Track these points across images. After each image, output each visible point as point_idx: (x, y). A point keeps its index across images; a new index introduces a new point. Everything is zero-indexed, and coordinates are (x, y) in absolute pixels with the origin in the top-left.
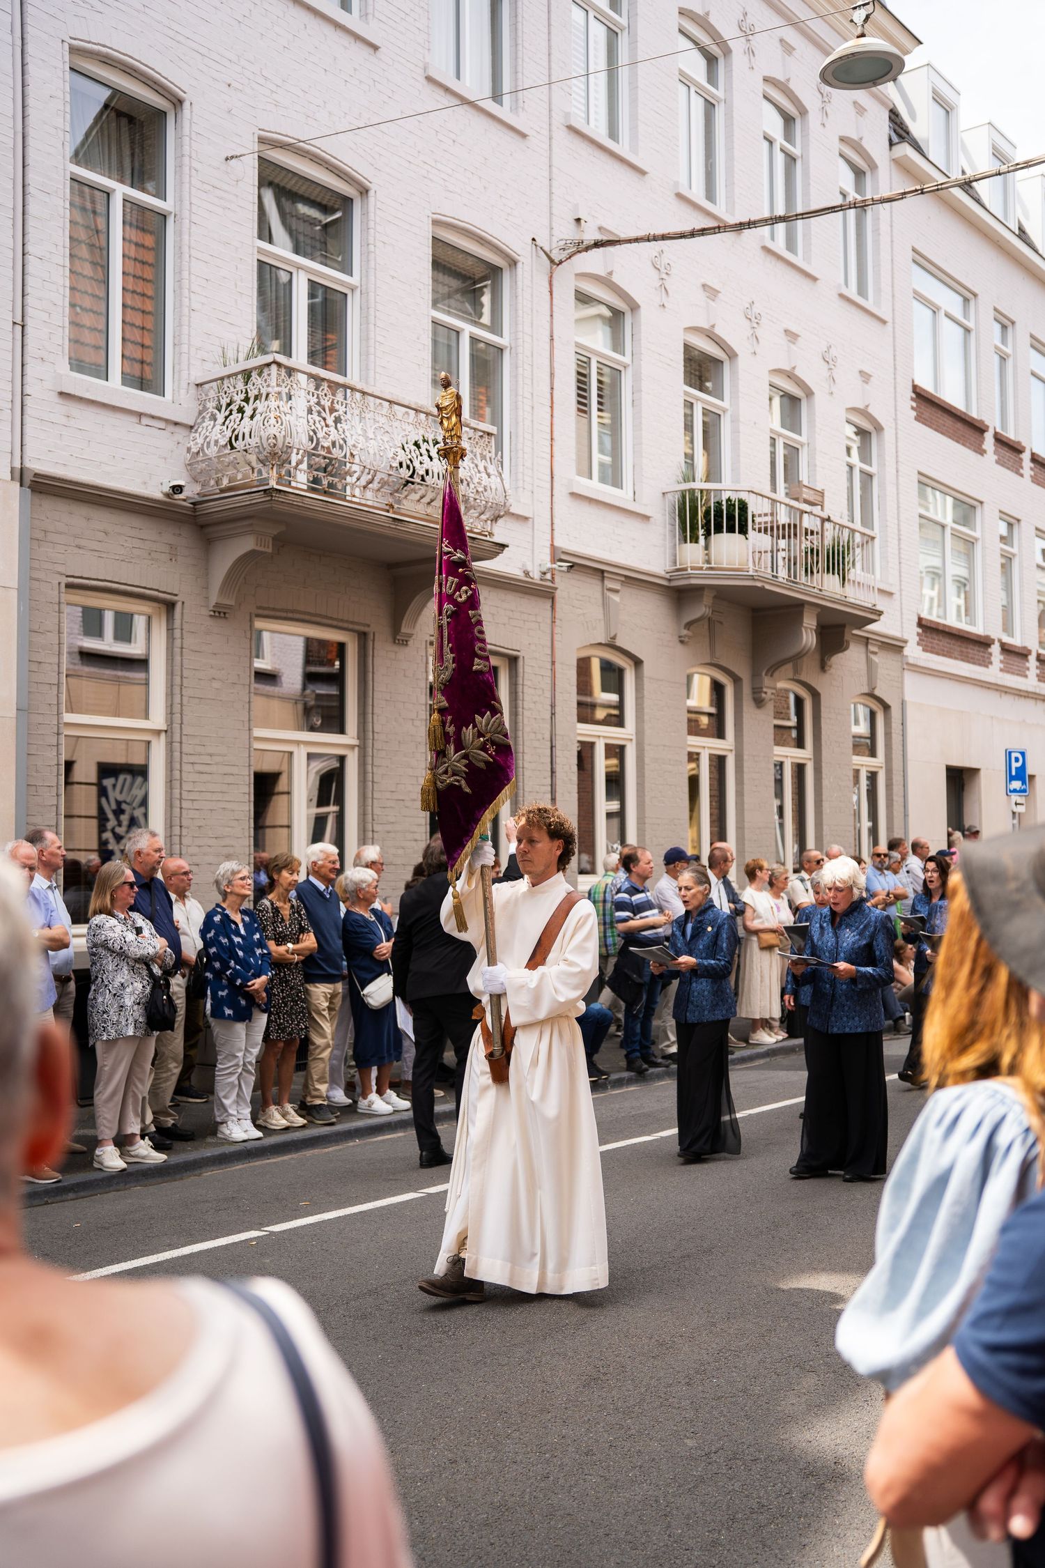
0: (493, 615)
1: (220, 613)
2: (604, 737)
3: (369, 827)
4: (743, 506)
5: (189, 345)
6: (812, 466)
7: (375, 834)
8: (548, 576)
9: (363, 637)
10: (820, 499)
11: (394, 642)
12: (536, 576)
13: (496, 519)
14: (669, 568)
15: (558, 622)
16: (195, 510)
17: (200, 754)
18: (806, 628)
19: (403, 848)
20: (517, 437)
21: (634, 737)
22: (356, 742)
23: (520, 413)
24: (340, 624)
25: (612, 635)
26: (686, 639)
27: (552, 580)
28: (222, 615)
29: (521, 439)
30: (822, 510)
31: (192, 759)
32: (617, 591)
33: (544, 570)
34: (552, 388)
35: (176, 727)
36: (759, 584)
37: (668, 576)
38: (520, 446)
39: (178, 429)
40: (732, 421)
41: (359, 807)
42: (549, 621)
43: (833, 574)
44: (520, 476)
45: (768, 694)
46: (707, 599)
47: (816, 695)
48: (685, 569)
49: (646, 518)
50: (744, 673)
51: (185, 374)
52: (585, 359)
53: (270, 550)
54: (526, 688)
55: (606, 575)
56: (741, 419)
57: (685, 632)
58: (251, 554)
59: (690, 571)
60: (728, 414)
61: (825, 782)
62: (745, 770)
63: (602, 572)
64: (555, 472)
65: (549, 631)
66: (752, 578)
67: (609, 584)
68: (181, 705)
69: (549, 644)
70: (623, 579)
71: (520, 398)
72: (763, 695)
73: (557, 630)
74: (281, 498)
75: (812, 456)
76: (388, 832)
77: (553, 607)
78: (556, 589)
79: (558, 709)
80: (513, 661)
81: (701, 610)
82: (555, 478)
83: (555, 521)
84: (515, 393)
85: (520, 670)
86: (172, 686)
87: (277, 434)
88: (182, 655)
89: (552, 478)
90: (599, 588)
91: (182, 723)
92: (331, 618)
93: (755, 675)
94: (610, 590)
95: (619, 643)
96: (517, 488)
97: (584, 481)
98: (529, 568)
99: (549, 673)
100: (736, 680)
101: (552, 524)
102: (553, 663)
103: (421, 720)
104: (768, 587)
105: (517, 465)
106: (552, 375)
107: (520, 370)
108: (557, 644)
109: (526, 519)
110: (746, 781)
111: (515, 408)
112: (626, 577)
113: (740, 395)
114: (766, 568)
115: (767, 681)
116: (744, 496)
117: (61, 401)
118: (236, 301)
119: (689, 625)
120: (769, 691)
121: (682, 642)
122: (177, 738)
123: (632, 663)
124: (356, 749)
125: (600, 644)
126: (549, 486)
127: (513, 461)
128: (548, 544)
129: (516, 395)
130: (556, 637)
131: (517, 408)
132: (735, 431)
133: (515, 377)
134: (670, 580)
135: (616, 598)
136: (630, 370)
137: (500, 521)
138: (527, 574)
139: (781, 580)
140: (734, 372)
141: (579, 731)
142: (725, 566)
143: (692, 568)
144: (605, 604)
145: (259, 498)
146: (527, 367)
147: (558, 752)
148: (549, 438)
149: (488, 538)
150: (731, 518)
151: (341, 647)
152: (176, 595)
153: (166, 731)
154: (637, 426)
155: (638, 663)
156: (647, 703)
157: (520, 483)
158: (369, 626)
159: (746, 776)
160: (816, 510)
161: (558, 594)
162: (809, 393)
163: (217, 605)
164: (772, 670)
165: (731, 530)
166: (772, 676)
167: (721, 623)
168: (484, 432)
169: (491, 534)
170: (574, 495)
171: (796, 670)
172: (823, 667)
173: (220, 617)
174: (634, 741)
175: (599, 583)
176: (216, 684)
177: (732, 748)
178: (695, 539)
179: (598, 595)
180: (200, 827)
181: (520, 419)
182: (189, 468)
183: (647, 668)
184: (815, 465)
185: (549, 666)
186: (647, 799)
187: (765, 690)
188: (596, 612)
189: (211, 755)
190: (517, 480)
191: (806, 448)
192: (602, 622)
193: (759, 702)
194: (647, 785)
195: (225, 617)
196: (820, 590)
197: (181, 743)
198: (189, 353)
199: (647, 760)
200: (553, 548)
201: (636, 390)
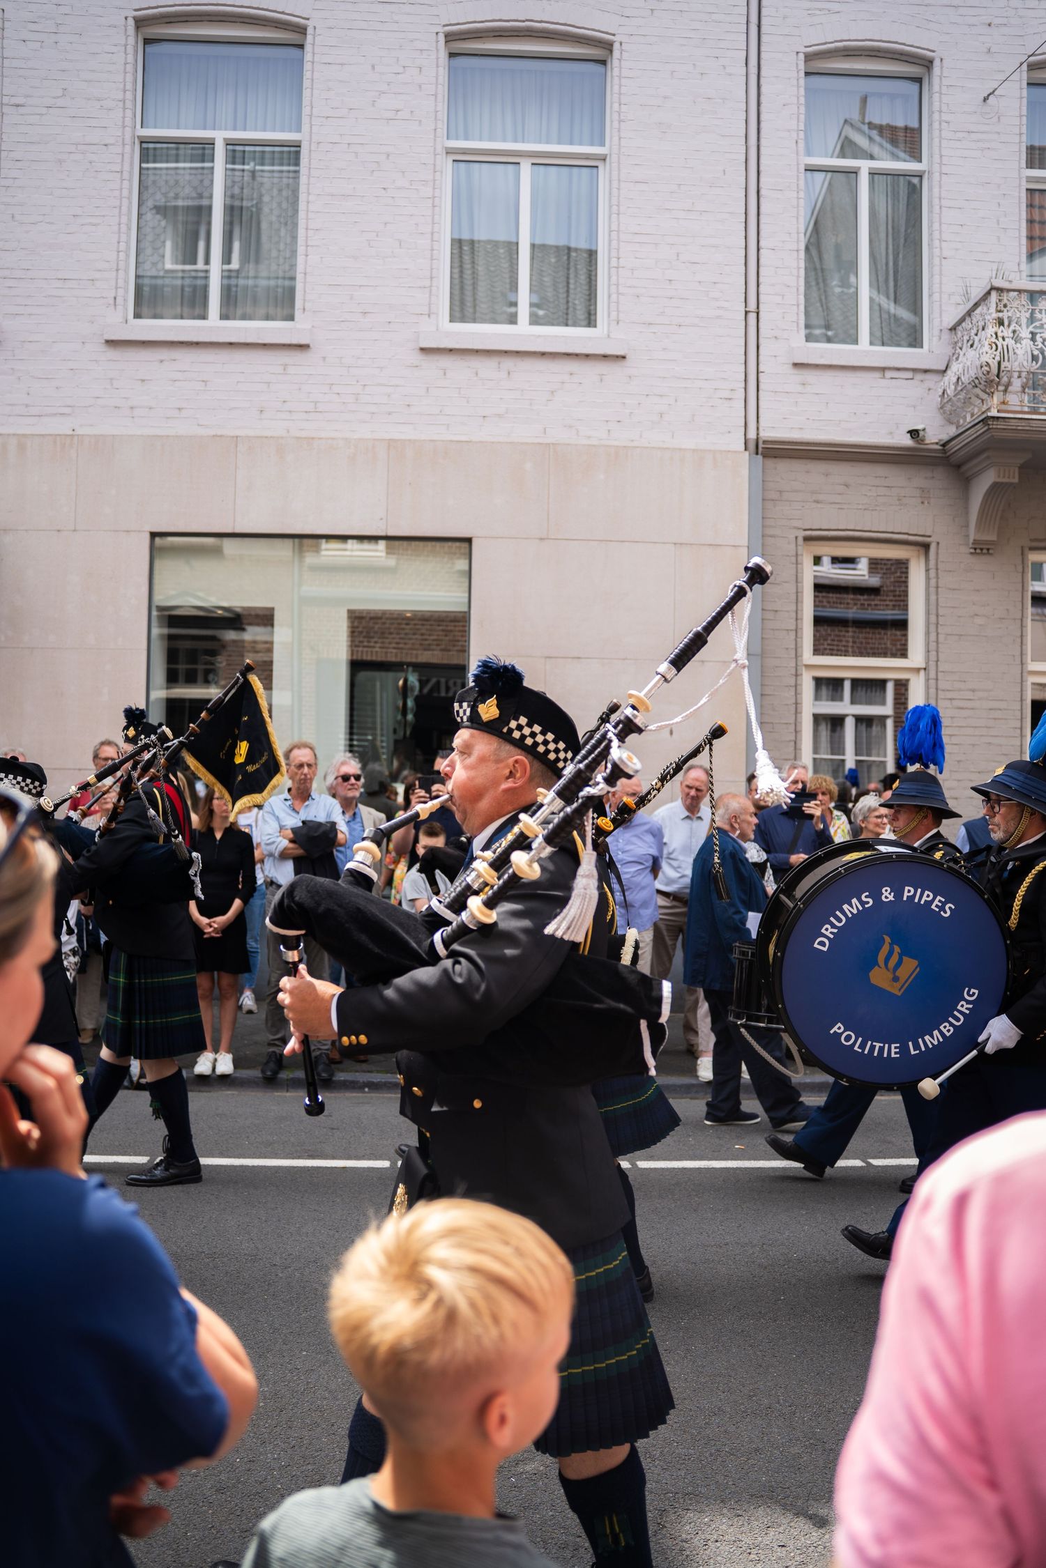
1: (981, 549)
5: (941, 293)
16: (944, 451)
17: (960, 690)
28: (985, 551)
31: (949, 695)
35: (932, 664)
39: (928, 376)
51: (936, 322)
53: (1016, 480)
58: (995, 487)
68: (937, 642)
74: (1001, 425)
86: (929, 624)
87: (990, 361)
88: (937, 594)
91: (937, 661)
117: (796, 371)
118: (999, 238)
122: (932, 675)
145: (981, 429)
152: (930, 536)
153: (925, 669)
163: (975, 542)
173: (982, 554)
176: (979, 621)
180: (959, 761)
182: (942, 411)
189: (973, 691)
195: (988, 553)
197: (937, 679)
198: (940, 301)
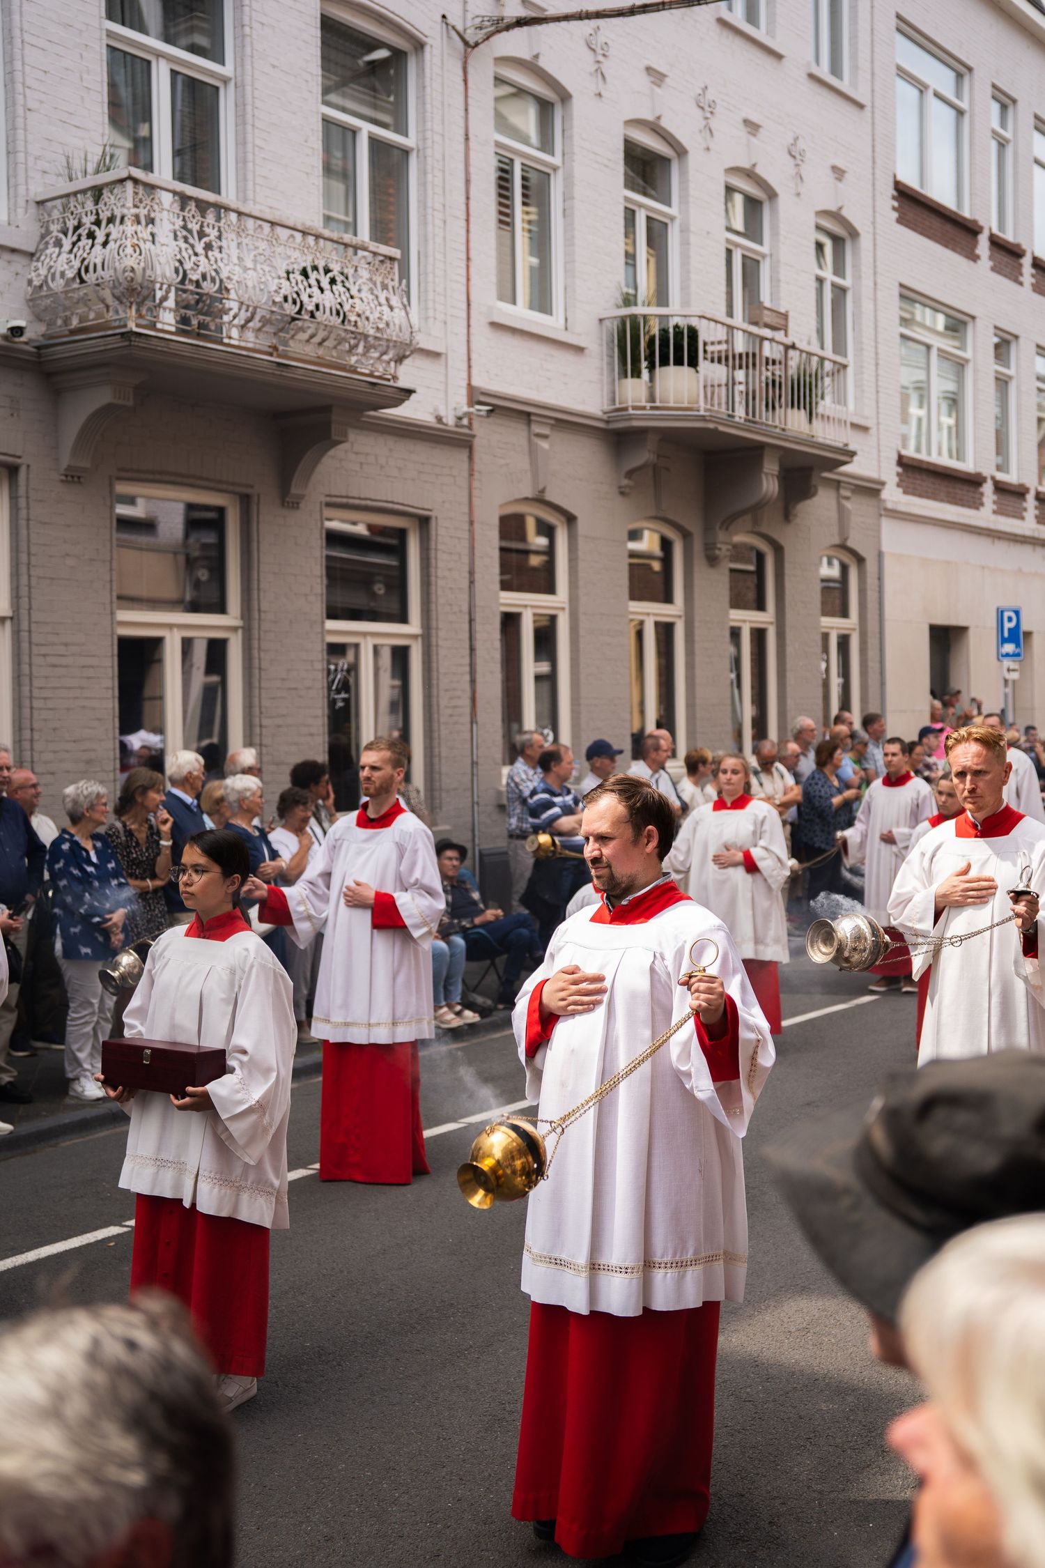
0: (400, 469)
1: (73, 477)
2: (532, 607)
3: (256, 721)
4: (693, 333)
5: (26, 153)
6: (775, 280)
7: (264, 730)
8: (465, 422)
9: (246, 501)
10: (783, 322)
11: (283, 505)
12: (450, 421)
13: (400, 360)
14: (607, 407)
15: (476, 475)
16: (39, 355)
17: (53, 644)
18: (767, 474)
19: (297, 744)
20: (426, 257)
21: (566, 606)
22: (238, 623)
23: (430, 227)
24: (219, 486)
25: (541, 487)
26: (627, 490)
27: (470, 427)
28: (76, 479)
29: (431, 260)
30: (786, 335)
31: (43, 650)
32: (545, 437)
33: (460, 414)
34: (468, 198)
35: (24, 612)
36: (711, 426)
37: (605, 417)
38: (430, 268)
39: (15, 257)
40: (681, 231)
41: (244, 698)
42: (466, 474)
43: (799, 408)
44: (430, 304)
45: (723, 550)
46: (652, 442)
47: (778, 549)
48: (626, 409)
49: (579, 350)
50: (695, 528)
51: (22, 189)
52: (507, 161)
53: (131, 403)
54: (440, 555)
55: (533, 418)
56: (692, 228)
57: (625, 482)
58: (107, 409)
59: (631, 411)
60: (677, 223)
61: (789, 650)
62: (697, 638)
63: (529, 414)
64: (472, 298)
65: (465, 485)
66: (703, 418)
67: (537, 429)
68: (29, 586)
69: (466, 500)
70: (553, 422)
71: (429, 211)
72: (717, 552)
73: (476, 484)
74: (142, 343)
75: (775, 270)
76: (279, 726)
77: (471, 458)
78: (474, 436)
79: (478, 576)
80: (424, 522)
81: (643, 457)
82: (473, 305)
83: (474, 356)
84: (423, 204)
85: (433, 532)
86: (17, 565)
87: (135, 266)
88: (28, 528)
89: (469, 305)
90: (524, 434)
91: (30, 609)
92: (207, 479)
93: (708, 529)
94: (538, 435)
95: (549, 496)
96: (427, 318)
97: (506, 307)
98: (442, 413)
99: (466, 535)
100: (686, 535)
101: (469, 359)
102: (471, 523)
103: (316, 595)
104: (721, 428)
105: (426, 291)
106: (468, 182)
107: (429, 177)
108: (476, 502)
109: (437, 355)
110: (697, 651)
111: (424, 222)
112: (557, 420)
113: (691, 199)
114: (719, 404)
115: (721, 536)
116: (694, 322)
118: (82, 98)
119: (630, 474)
120: (724, 547)
121: (622, 493)
122: (25, 626)
123: (563, 519)
124: (240, 632)
125: (526, 499)
126: (464, 315)
127: (422, 285)
128: (464, 383)
129: (425, 208)
130: (475, 493)
131: (425, 223)
132: (685, 243)
133: (423, 184)
134: (607, 422)
135: (545, 445)
136: (560, 173)
137: (406, 362)
138: (439, 419)
139: (737, 419)
140: (683, 172)
141: (502, 601)
142: (672, 404)
143: (634, 408)
144: (532, 451)
145: (116, 343)
146: (439, 174)
147: (478, 627)
148: (464, 257)
149: (391, 383)
150: (678, 348)
151: (221, 511)
152: (19, 457)
153: (11, 618)
154: (569, 241)
155: (570, 519)
156: (582, 565)
157: (431, 313)
158: (252, 487)
159: (697, 646)
160: (779, 336)
161: (477, 443)
162: (772, 195)
163: (69, 468)
164: (728, 523)
165: (679, 362)
166: (727, 529)
167: (668, 469)
168: (385, 256)
169: (395, 378)
170: (495, 325)
171: (756, 521)
172: (787, 516)
173: (73, 482)
174: (567, 611)
175: (525, 427)
176: (70, 562)
177: (681, 613)
178: (637, 373)
179: (525, 443)
180: (54, 729)
181: (430, 236)
182: (31, 304)
183: (582, 526)
184: (779, 281)
185: (466, 526)
186: (582, 677)
187: (719, 546)
188: (523, 462)
189: (66, 645)
190: (426, 309)
191: (768, 260)
192: (529, 474)
193: (712, 560)
194: (582, 660)
195: (80, 483)
196: (784, 430)
197: (30, 631)
198: (26, 164)
199: (582, 632)
200: (470, 388)
201: (568, 197)
